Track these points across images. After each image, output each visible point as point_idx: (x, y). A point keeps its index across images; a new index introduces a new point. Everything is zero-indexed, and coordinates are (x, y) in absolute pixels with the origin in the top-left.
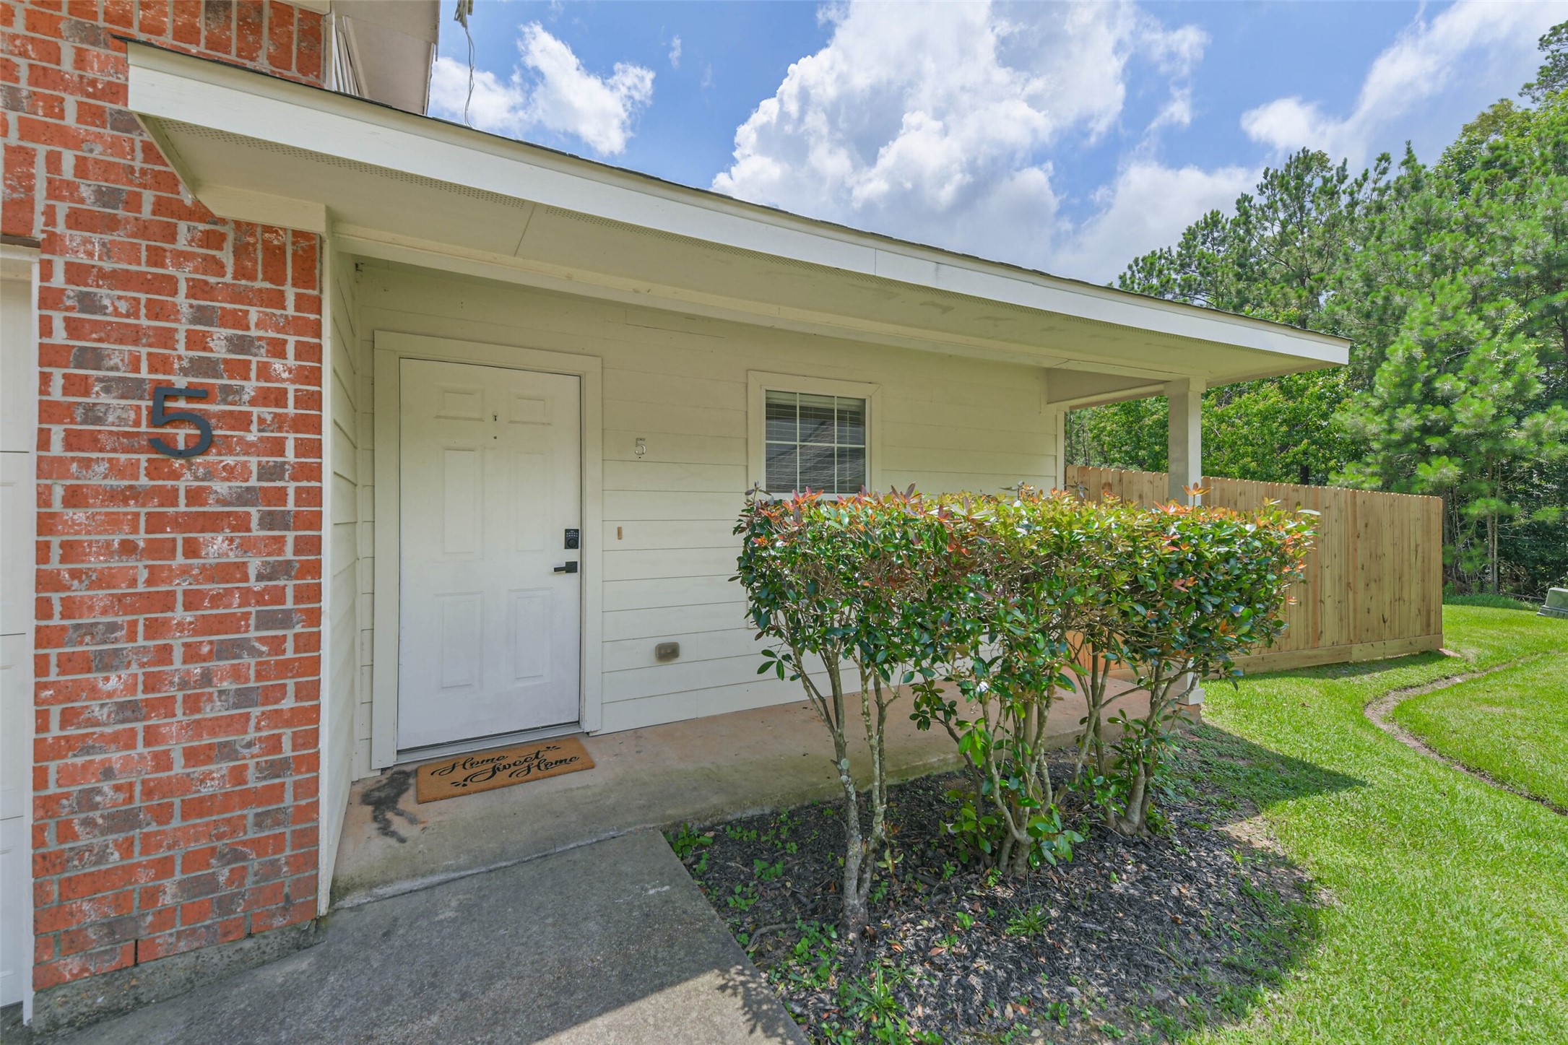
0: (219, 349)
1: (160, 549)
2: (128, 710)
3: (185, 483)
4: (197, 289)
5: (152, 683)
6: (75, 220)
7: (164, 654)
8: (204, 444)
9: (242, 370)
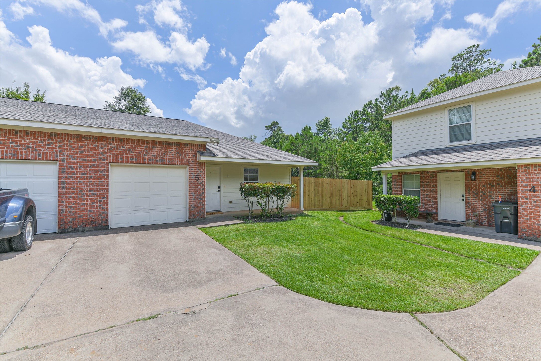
0: (199, 172)
1: (196, 187)
2: (194, 199)
3: (197, 182)
4: (198, 168)
5: (195, 197)
6: (191, 163)
7: (196, 195)
8: (198, 179)
9: (200, 173)
